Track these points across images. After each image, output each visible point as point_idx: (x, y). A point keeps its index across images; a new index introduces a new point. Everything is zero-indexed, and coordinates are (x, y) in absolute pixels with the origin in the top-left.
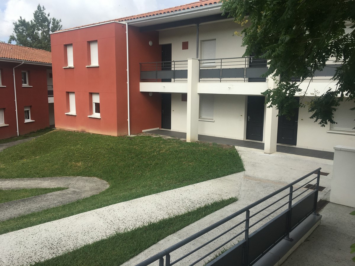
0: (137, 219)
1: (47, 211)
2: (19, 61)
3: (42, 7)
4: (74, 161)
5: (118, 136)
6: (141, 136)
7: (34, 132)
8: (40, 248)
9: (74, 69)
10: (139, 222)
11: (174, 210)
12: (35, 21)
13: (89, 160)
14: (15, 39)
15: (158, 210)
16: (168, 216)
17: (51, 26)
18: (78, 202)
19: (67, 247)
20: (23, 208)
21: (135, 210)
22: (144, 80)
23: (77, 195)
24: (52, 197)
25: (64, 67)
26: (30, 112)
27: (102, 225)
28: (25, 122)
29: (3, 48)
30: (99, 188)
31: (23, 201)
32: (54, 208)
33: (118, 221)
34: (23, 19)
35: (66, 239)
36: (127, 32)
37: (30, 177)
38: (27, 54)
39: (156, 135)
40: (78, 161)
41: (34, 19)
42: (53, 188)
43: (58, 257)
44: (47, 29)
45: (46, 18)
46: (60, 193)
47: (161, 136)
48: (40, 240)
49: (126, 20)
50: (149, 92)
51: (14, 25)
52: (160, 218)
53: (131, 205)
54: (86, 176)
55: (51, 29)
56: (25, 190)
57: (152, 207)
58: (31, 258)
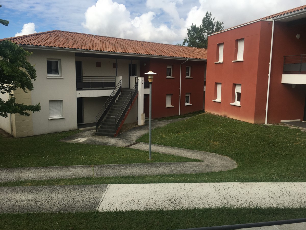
0: (246, 200)
1: (183, 175)
2: (185, 59)
3: (209, 13)
4: (212, 140)
5: (254, 124)
6: (278, 126)
7: (191, 113)
8: (166, 200)
9: (223, 64)
10: (247, 204)
11: (285, 202)
12: (203, 26)
13: (225, 141)
14: (187, 41)
15: (269, 198)
16: (277, 206)
17: (215, 28)
18: (207, 174)
19: (184, 205)
20: (168, 169)
21: (247, 192)
22: (286, 72)
23: (209, 168)
24: (189, 165)
25: (215, 63)
26: (189, 97)
27: (215, 196)
28: (185, 105)
29: (176, 50)
30: (228, 166)
31: (170, 164)
32: (188, 174)
33: (229, 197)
34: (194, 25)
35: (185, 199)
36: (273, 28)
37: (179, 147)
38: (192, 53)
39: (295, 127)
40: (216, 141)
41: (203, 24)
42: (193, 158)
43: (176, 210)
44: (211, 31)
45: (212, 22)
46: (196, 164)
47: (300, 128)
48: (168, 195)
49: (273, 17)
50: (292, 84)
51: (187, 31)
52: (268, 205)
53: (246, 186)
54: (220, 154)
55: (214, 31)
56: (173, 156)
57: (264, 194)
58: (159, 206)
